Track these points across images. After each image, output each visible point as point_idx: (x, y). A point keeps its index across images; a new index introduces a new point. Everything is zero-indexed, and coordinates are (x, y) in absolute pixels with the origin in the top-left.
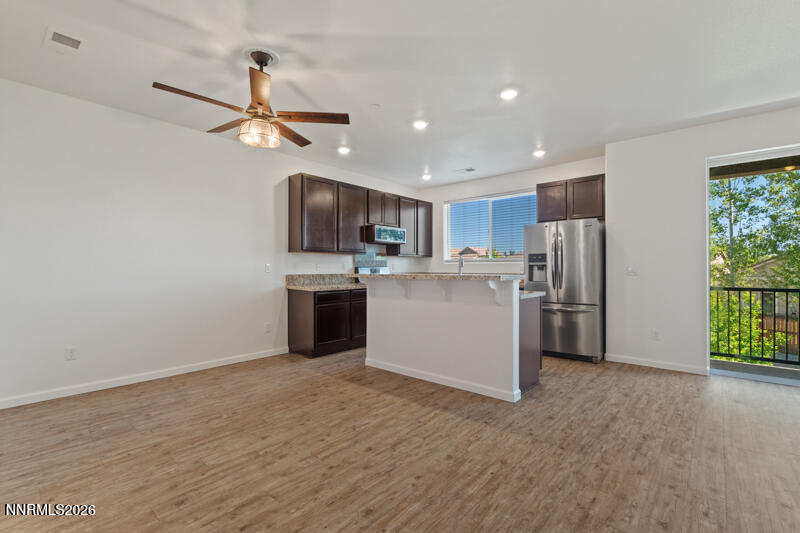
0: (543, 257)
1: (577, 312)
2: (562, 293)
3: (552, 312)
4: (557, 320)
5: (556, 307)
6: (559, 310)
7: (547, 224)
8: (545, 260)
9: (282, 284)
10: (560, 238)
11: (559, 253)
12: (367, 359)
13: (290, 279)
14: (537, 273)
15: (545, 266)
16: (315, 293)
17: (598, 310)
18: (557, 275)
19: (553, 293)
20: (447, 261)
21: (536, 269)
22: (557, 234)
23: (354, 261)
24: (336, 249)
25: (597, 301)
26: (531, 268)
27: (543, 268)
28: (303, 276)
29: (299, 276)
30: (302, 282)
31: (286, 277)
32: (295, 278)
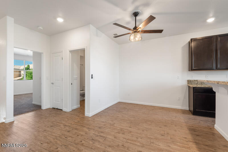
13: (189, 82)
16: (194, 88)
28: (197, 81)
29: (195, 80)
30: (196, 83)
31: (188, 80)
32: (192, 81)
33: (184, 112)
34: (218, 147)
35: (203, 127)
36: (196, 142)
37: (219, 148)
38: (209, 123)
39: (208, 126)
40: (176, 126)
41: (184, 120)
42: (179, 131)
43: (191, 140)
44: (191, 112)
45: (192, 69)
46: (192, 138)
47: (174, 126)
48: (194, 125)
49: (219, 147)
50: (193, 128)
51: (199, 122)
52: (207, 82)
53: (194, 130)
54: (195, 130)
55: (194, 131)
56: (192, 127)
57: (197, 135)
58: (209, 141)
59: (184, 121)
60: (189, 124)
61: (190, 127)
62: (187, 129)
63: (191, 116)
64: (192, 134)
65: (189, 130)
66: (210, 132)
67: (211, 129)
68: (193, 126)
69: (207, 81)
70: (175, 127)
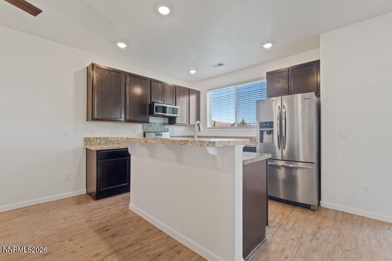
0: (271, 124)
1: (296, 168)
2: (285, 152)
3: (278, 167)
4: (282, 174)
5: (280, 163)
6: (283, 166)
7: (274, 99)
8: (272, 127)
9: (81, 144)
10: (284, 110)
11: (283, 121)
12: (131, 205)
13: (87, 140)
14: (266, 137)
15: (273, 131)
16: (97, 151)
17: (315, 167)
18: (281, 138)
19: (278, 152)
20: (209, 128)
21: (265, 133)
22: (282, 106)
23: (143, 128)
24: (123, 119)
25: (315, 160)
26: (262, 133)
27: (270, 132)
28: (99, 138)
29: (96, 138)
30: (98, 142)
31: (84, 139)
32: (92, 139)
33: (78, 200)
34: (142, 237)
35: (116, 216)
36: (115, 252)
37: (144, 239)
38: (120, 204)
39: (121, 210)
40: (71, 240)
41: (84, 218)
42: (81, 247)
43: (108, 253)
44: (90, 195)
45: (94, 118)
46: (108, 247)
47: (67, 242)
48: (103, 218)
49: (144, 237)
50: (102, 226)
51: (109, 209)
52: (127, 140)
53: (105, 229)
54: (107, 228)
55: (107, 230)
56: (101, 223)
57: (114, 236)
58: (130, 236)
59: (83, 220)
60: (94, 221)
61: (98, 227)
62: (94, 234)
63: (93, 204)
64: (105, 238)
65: (99, 234)
66: (127, 219)
67: (126, 213)
68: (101, 221)
69: (128, 138)
70: (71, 243)
